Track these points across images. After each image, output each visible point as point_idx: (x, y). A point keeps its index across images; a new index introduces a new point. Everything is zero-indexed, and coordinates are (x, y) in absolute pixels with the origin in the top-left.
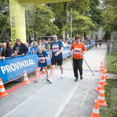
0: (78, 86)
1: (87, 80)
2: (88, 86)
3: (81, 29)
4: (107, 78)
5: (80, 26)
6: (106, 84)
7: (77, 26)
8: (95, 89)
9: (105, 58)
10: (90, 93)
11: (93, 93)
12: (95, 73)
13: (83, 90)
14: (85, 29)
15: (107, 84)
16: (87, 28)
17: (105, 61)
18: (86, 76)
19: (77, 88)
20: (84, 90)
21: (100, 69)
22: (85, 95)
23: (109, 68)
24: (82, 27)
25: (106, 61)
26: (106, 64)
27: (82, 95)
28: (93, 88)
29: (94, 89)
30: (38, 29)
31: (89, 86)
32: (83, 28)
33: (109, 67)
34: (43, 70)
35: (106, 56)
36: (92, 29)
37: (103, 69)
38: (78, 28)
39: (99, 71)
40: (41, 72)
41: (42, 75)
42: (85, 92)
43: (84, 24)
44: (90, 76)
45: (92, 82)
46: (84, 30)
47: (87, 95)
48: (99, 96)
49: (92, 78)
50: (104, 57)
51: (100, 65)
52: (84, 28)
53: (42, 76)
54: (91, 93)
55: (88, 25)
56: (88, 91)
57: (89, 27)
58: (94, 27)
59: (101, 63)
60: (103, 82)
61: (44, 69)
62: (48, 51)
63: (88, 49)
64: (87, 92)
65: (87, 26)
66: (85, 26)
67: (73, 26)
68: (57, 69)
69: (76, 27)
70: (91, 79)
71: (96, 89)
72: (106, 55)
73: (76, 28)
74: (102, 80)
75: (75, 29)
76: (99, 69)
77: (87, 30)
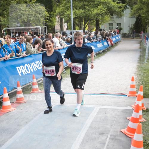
0: (89, 127)
1: (105, 113)
2: (108, 126)
3: (90, 13)
4: (145, 108)
5: (87, 7)
6: (143, 120)
7: (83, 7)
8: (122, 130)
9: (138, 69)
10: (112, 139)
11: (119, 140)
13: (100, 134)
15: (145, 120)
16: (101, 10)
17: (137, 75)
18: (103, 105)
19: (88, 131)
20: (102, 134)
22: (104, 144)
23: (147, 88)
24: (92, 9)
25: (140, 75)
26: (139, 80)
27: (98, 145)
28: (119, 130)
29: (121, 132)
30: (4, 12)
31: (112, 126)
32: (93, 11)
33: (146, 86)
34: (17, 95)
35: (139, 65)
36: (111, 12)
37: (134, 90)
38: (83, 10)
40: (14, 100)
41: (16, 104)
42: (103, 138)
43: (96, 2)
44: (112, 106)
45: (116, 117)
46: (97, 14)
47: (108, 145)
48: (132, 147)
49: (116, 109)
50: (136, 67)
52: (95, 11)
53: (16, 107)
54: (116, 139)
55: (103, 5)
56: (109, 135)
57: (106, 9)
58: (115, 9)
60: (138, 117)
62: (27, 56)
64: (108, 139)
65: (101, 7)
66: (97, 7)
67: (75, 7)
69: (80, 8)
70: (113, 110)
71: (125, 130)
72: (138, 63)
73: (81, 11)
74: (136, 113)
75: (79, 12)
76: (127, 90)
77: (102, 14)
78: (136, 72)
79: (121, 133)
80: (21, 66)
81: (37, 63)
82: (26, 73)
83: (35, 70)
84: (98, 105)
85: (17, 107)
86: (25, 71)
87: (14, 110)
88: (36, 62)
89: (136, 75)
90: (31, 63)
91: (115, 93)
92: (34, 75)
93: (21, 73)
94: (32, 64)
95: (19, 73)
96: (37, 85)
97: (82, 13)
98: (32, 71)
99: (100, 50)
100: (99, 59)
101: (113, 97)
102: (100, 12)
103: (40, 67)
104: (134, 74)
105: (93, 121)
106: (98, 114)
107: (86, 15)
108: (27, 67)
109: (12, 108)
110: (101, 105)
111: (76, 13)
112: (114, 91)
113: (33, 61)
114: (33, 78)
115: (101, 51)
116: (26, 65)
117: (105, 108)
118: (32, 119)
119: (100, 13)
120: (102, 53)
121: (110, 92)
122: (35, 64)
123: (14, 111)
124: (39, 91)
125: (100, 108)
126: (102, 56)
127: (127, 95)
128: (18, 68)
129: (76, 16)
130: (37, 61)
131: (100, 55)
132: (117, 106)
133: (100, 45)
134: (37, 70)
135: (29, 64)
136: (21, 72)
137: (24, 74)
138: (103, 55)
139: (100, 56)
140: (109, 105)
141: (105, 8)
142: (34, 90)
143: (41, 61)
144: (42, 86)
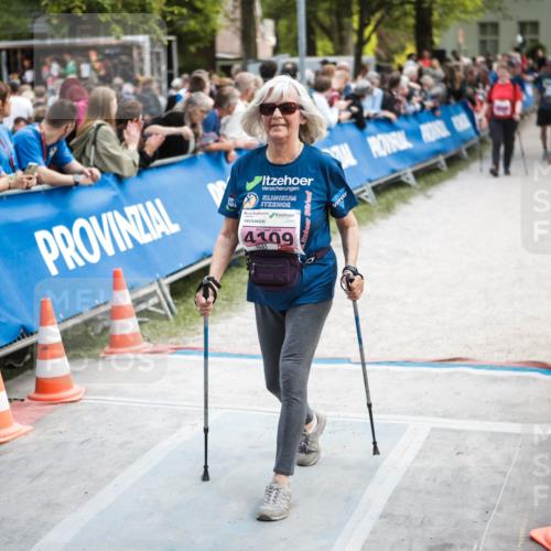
0: (381, 517)
1: (458, 454)
2: (472, 514)
8: (538, 533)
12: (535, 379)
13: (431, 549)
18: (444, 417)
20: (442, 547)
28: (522, 533)
29: (532, 539)
31: (487, 512)
34: (39, 362)
40: (29, 387)
41: (33, 409)
44: (488, 419)
45: (510, 470)
49: (507, 435)
53: (36, 422)
61: (53, 357)
63: (454, 161)
68: (177, 350)
70: (496, 438)
79: (532, 544)
80: (59, 230)
81: (133, 216)
82: (81, 263)
83: (122, 248)
84: (420, 414)
85: (38, 421)
86: (77, 250)
87: (26, 434)
88: (129, 210)
90: (106, 211)
91: (503, 358)
92: (120, 270)
93: (55, 262)
94: (107, 217)
95: (49, 259)
98: (110, 251)
99: (437, 153)
100: (429, 197)
101: (495, 380)
103: (147, 231)
105: (398, 491)
106: (417, 457)
108: (83, 232)
109: (16, 427)
110: (436, 414)
112: (501, 351)
113: (117, 205)
114: (116, 287)
115: (441, 158)
116: (79, 223)
117: (454, 431)
118: (111, 477)
120: (445, 168)
121: (476, 354)
122: (126, 217)
123: (25, 440)
125: (433, 429)
126: (441, 180)
128: (40, 236)
130: (133, 202)
131: (434, 177)
133: (433, 131)
134: (130, 246)
135: (93, 220)
136: (55, 255)
137: (71, 266)
138: (451, 175)
139: (433, 184)
140: (475, 417)
142: (116, 343)
143: (149, 204)
144: (159, 324)
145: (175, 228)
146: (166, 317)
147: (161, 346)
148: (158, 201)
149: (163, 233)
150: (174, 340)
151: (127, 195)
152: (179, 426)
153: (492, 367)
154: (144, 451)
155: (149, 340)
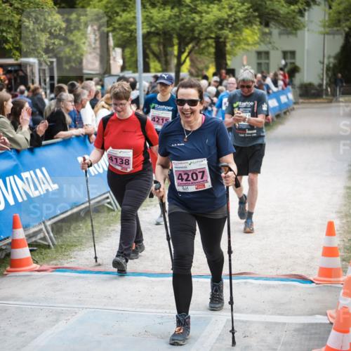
1: (245, 337)
3: (198, 18)
5: (188, 1)
9: (348, 196)
12: (295, 286)
14: (224, 14)
16: (231, 8)
17: (346, 216)
18: (236, 310)
21: (321, 261)
24: (204, 7)
32: (207, 13)
37: (336, 262)
38: (176, 10)
39: (313, 274)
44: (264, 313)
45: (279, 347)
46: (217, 23)
49: (277, 324)
50: (342, 191)
51: (323, 240)
52: (214, 13)
57: (247, 5)
58: (276, 7)
59: (325, 228)
60: (347, 348)
69: (165, 4)
70: (269, 326)
72: (350, 178)
73: (168, 12)
74: (340, 335)
75: (162, 15)
76: (312, 263)
77: (236, 21)
78: (344, 209)
81: (27, 178)
83: (20, 200)
88: (25, 175)
89: (341, 218)
90: (9, 176)
91: (274, 273)
92: (18, 215)
94: (9, 179)
96: (27, 249)
97: (170, 18)
98: (12, 202)
101: (269, 287)
102: (229, 16)
103: (36, 188)
104: (337, 212)
106: (218, 339)
107: (183, 25)
110: (229, 311)
111: (152, 18)
112: (273, 268)
113: (15, 171)
114: (15, 226)
117: (242, 322)
119: (227, 20)
121: (257, 270)
122: (22, 179)
124: (34, 266)
125: (228, 320)
127: (311, 278)
129: (153, 29)
130: (27, 170)
132: (282, 314)
134: (25, 199)
135: (1, 181)
140: (255, 312)
141: (243, 4)
142: (16, 264)
143: (38, 171)
144: (44, 251)
145: (56, 187)
146: (49, 247)
147: (45, 267)
148: (44, 169)
149: (47, 190)
150: (54, 262)
151: (23, 165)
152: (57, 321)
153: (267, 279)
154: (34, 338)
155: (37, 263)
